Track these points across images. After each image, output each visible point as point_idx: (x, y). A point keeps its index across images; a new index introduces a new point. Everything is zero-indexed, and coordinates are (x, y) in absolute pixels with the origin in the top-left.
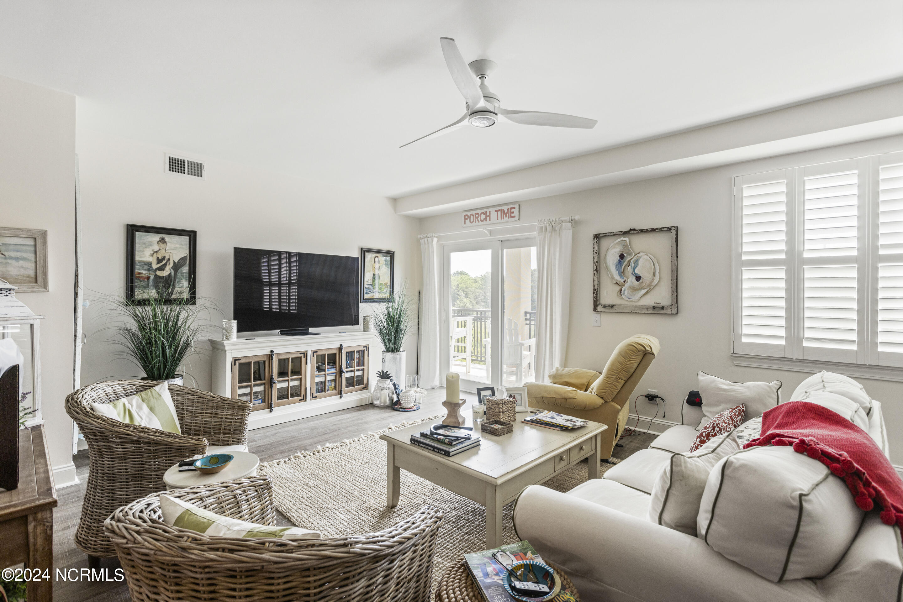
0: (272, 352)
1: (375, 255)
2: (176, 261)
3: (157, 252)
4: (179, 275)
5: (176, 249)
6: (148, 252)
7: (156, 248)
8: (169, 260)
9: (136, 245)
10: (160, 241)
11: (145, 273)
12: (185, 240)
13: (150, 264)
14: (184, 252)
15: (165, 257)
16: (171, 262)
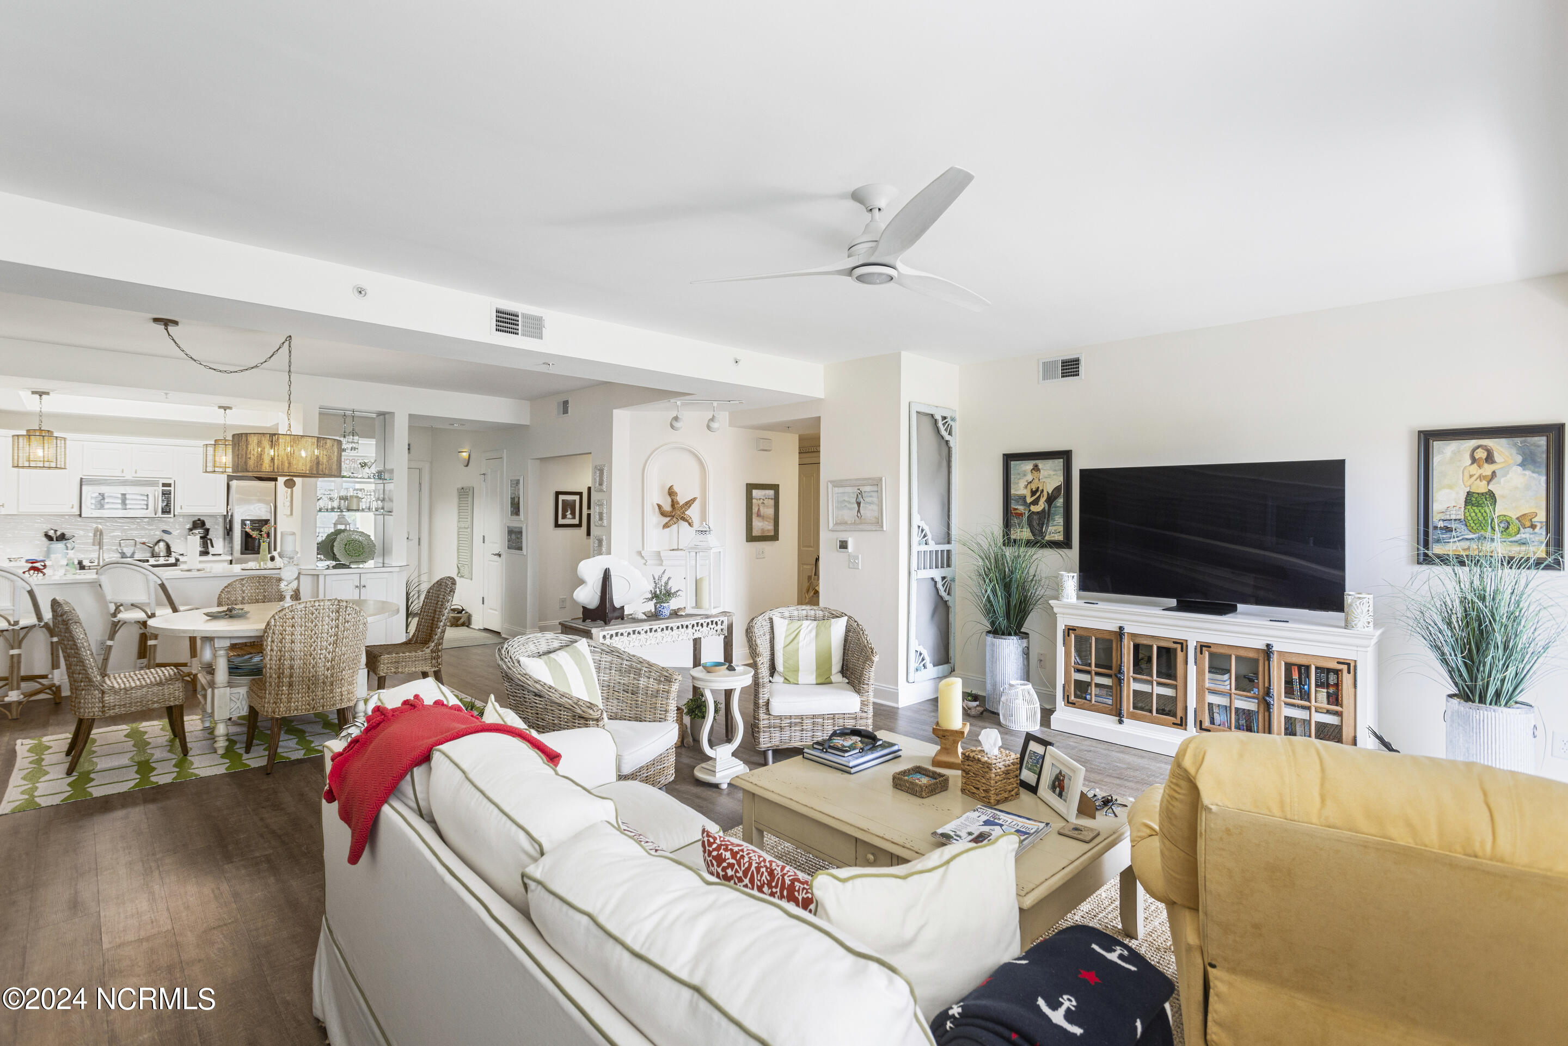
0: (1121, 628)
1: (1473, 443)
2: (1050, 492)
3: (1031, 482)
4: (1053, 510)
5: (1049, 476)
6: (1022, 483)
7: (1030, 478)
8: (1042, 491)
9: (1012, 477)
10: (1033, 469)
11: (1021, 508)
12: (1059, 463)
13: (1024, 498)
14: (1058, 480)
15: (1038, 487)
16: (1045, 494)
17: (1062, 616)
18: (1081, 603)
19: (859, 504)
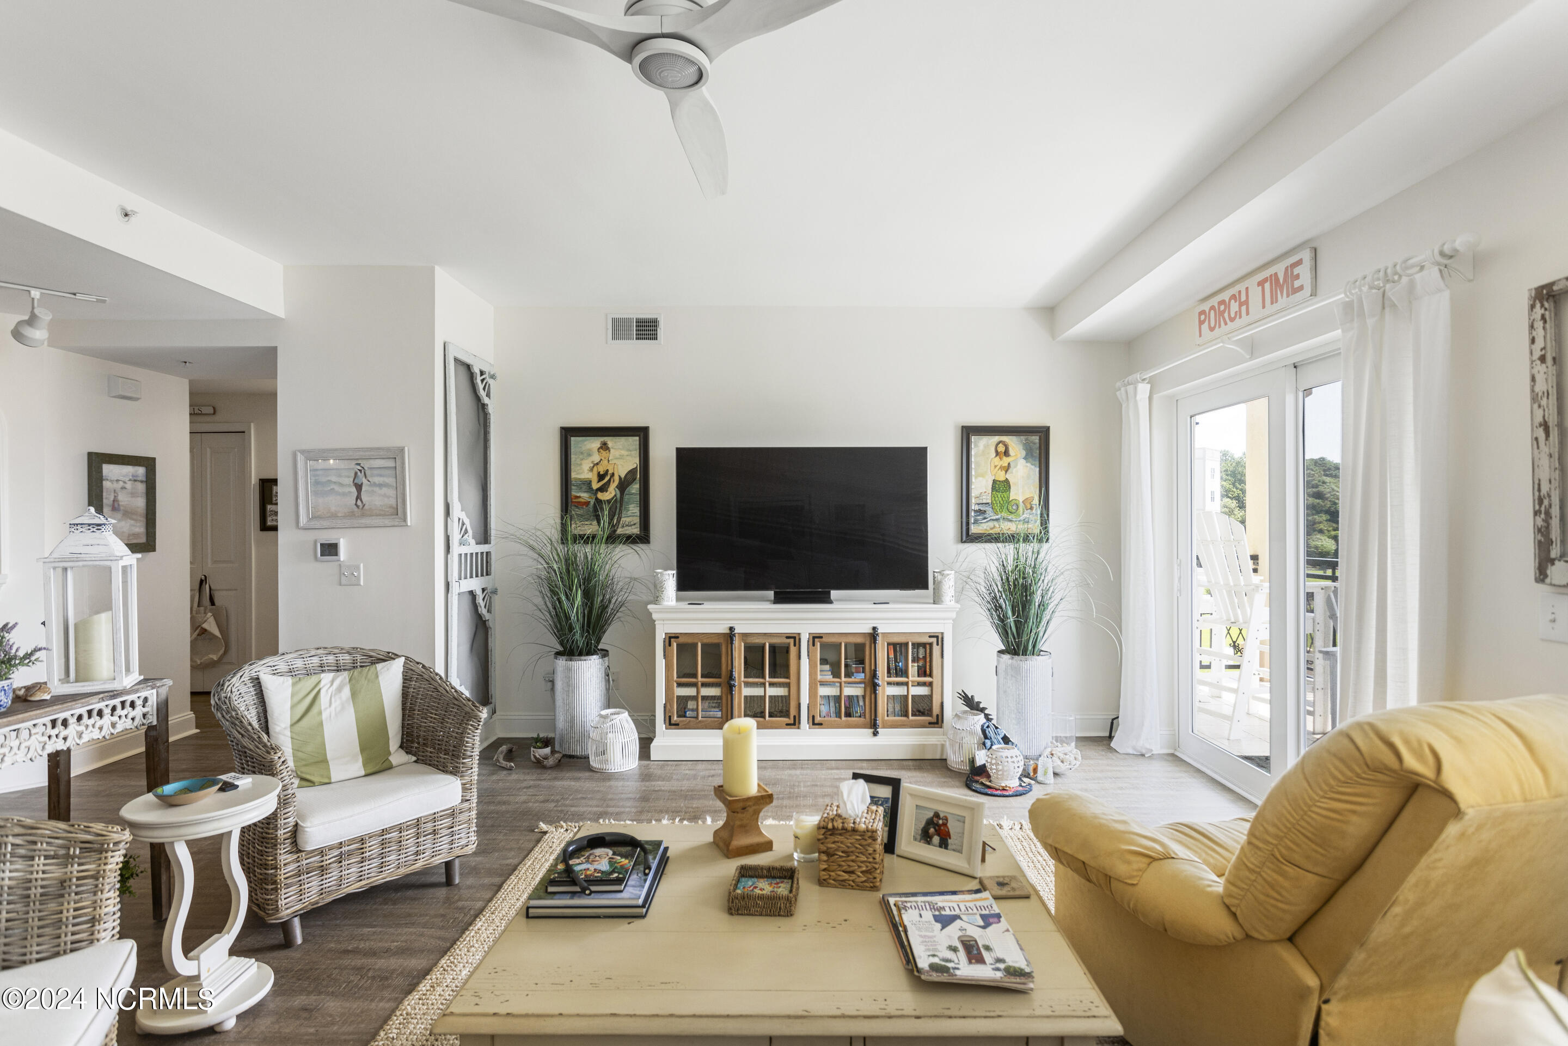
0: (731, 629)
1: (997, 439)
2: (623, 476)
3: (597, 464)
4: (626, 497)
5: (621, 457)
6: (586, 465)
7: (596, 458)
8: (613, 475)
9: (572, 456)
10: (601, 448)
11: (585, 496)
12: (634, 441)
13: (589, 483)
14: (633, 462)
15: (607, 471)
16: (616, 478)
17: (662, 622)
18: (684, 605)
19: (359, 487)
